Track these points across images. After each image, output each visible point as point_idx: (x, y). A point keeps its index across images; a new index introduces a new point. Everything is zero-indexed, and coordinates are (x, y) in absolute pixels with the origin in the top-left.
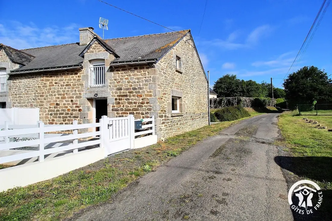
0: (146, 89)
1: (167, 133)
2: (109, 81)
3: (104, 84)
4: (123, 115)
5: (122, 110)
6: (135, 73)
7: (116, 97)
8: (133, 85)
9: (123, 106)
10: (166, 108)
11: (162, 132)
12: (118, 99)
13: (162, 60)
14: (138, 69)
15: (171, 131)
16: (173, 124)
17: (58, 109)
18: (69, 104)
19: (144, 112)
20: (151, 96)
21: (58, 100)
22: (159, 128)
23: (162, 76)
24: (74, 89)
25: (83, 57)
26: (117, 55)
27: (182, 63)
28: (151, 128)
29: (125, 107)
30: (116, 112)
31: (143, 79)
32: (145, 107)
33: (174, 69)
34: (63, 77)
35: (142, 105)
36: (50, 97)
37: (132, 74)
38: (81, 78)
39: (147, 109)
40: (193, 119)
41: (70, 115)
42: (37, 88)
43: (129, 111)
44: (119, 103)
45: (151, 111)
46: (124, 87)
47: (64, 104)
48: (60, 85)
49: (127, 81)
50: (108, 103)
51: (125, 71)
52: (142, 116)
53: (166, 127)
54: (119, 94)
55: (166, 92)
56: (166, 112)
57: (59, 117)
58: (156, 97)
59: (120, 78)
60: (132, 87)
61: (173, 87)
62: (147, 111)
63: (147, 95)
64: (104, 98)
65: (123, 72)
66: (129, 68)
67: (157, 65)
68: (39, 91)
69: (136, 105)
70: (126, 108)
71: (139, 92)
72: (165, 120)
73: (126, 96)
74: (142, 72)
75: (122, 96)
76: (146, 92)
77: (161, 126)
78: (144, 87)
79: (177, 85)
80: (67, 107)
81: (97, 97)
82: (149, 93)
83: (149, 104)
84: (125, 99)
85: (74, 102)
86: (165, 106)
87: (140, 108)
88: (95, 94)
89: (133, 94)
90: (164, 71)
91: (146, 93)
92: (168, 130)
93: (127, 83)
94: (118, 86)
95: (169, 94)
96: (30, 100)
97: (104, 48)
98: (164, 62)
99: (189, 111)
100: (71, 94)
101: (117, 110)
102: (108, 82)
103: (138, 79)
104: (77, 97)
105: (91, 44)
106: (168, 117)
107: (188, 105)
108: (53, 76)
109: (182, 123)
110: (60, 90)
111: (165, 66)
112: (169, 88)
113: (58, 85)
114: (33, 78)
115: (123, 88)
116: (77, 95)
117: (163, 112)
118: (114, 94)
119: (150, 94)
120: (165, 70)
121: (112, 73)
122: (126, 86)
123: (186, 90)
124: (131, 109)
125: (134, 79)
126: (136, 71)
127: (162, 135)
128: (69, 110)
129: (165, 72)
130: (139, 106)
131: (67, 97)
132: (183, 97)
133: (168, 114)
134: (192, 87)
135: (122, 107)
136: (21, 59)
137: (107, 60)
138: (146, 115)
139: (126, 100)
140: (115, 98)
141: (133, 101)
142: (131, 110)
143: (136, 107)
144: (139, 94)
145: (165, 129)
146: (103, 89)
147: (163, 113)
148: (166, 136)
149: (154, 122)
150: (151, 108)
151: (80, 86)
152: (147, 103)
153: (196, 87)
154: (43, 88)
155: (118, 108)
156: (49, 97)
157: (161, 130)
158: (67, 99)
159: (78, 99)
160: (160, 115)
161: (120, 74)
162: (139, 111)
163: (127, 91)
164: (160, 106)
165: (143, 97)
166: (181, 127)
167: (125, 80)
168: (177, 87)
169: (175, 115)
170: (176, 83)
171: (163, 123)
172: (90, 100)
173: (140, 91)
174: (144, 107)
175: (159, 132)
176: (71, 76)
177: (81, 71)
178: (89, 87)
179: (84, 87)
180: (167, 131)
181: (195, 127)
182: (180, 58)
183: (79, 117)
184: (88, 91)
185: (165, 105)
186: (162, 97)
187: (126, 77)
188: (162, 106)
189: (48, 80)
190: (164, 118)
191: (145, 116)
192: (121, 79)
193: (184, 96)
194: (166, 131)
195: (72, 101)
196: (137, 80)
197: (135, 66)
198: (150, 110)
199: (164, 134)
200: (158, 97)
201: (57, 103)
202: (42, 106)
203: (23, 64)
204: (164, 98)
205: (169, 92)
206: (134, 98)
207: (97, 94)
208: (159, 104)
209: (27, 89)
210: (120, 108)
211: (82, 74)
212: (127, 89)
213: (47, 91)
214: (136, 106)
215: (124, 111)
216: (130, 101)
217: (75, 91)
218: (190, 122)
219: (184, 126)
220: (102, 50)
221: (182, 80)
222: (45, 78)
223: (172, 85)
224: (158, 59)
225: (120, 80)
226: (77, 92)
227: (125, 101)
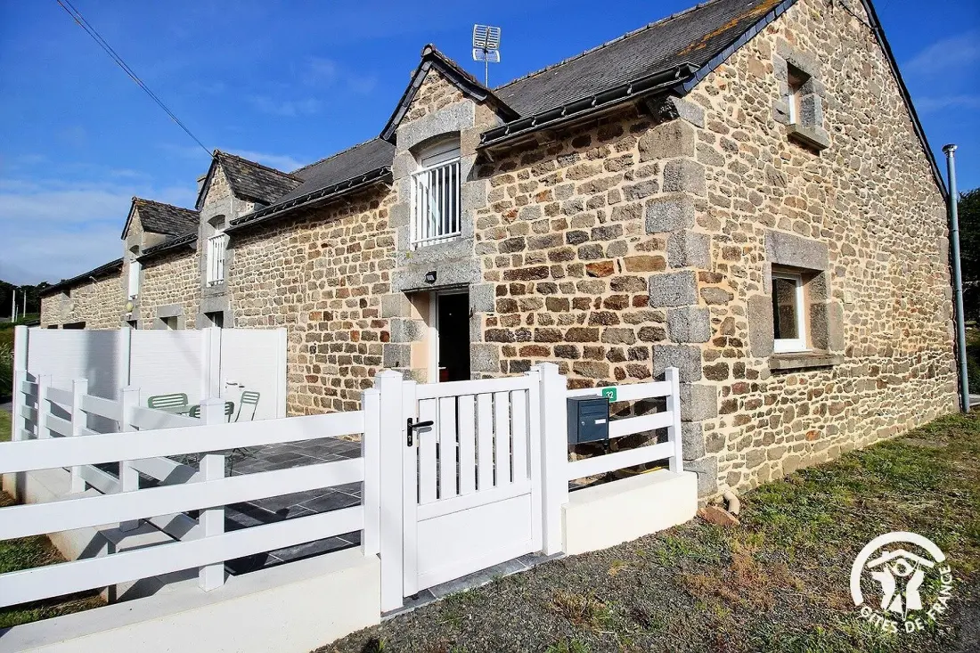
0: (633, 235)
1: (752, 460)
2: (476, 217)
3: (458, 232)
4: (528, 358)
5: (524, 335)
6: (578, 164)
7: (501, 283)
8: (568, 222)
9: (530, 320)
10: (744, 326)
11: (724, 452)
12: (508, 287)
13: (718, 79)
14: (594, 142)
15: (773, 446)
16: (781, 410)
17: (329, 332)
18: (355, 314)
19: (625, 348)
20: (657, 264)
21: (329, 301)
22: (706, 434)
23: (718, 161)
24: (369, 262)
25: (393, 140)
26: (508, 108)
27: (818, 99)
28: (662, 435)
29: (536, 325)
30: (500, 345)
31: (619, 187)
32: (626, 321)
33: (776, 129)
34: (342, 221)
35: (611, 311)
36: (310, 292)
37: (563, 172)
38: (387, 219)
39: (640, 335)
40: (882, 384)
41: (356, 354)
42: (284, 266)
43: (552, 341)
44: (511, 306)
45: (663, 343)
46: (531, 233)
47: (344, 316)
48: (333, 251)
49: (543, 205)
50: (471, 306)
51: (535, 165)
52: (612, 366)
53: (744, 427)
54: (511, 268)
55: (741, 246)
56: (743, 350)
57: (332, 360)
58: (687, 269)
59: (517, 199)
60: (564, 232)
61: (777, 218)
62: (640, 343)
63: (638, 264)
64: (459, 286)
65: (529, 169)
66: (554, 144)
67: (692, 107)
68: (286, 276)
69: (584, 316)
70: (540, 327)
71: (597, 252)
72: (741, 389)
73: (541, 272)
74: (614, 154)
75: (525, 274)
76: (631, 246)
77: (716, 421)
78: (624, 224)
79: (796, 210)
80: (350, 325)
81: (436, 284)
82: (646, 253)
83: (647, 309)
84: (535, 287)
85: (368, 307)
86: (738, 319)
87: (601, 329)
88: (429, 274)
89: (571, 263)
90: (728, 137)
91: (632, 252)
92: (758, 443)
93: (544, 217)
94: (508, 233)
95: (756, 253)
96: (268, 306)
97: (458, 88)
98: (726, 92)
99: (864, 341)
100: (362, 277)
101: (503, 337)
102: (471, 220)
103: (593, 189)
104: (377, 290)
105: (416, 85)
106: (753, 374)
107: (858, 311)
108: (317, 223)
109: (829, 403)
110: (334, 267)
111: (731, 110)
112: (756, 225)
113: (330, 252)
114: (275, 235)
115: (526, 242)
116: (377, 283)
117: (727, 347)
118: (495, 268)
119: (653, 253)
120: (732, 131)
121: (487, 182)
122: (539, 228)
123: (844, 235)
124: (564, 333)
125: (575, 191)
126: (583, 155)
127: (724, 474)
128: (354, 334)
129: (733, 140)
130: (600, 319)
131: (350, 288)
132: (828, 272)
133: (753, 359)
134: (871, 223)
135: (524, 325)
136: (262, 189)
137: (467, 131)
138: (635, 362)
139: (539, 290)
140: (496, 284)
141: (570, 297)
142: (560, 336)
143: (585, 325)
144: (599, 261)
145: (740, 439)
146: (454, 253)
147: (729, 354)
148: (746, 476)
149: (677, 402)
150: (660, 325)
151: (385, 249)
152: (639, 302)
153: (891, 223)
154: (295, 265)
155: (511, 329)
156: (308, 292)
157: (716, 442)
158: (351, 298)
159: (379, 297)
160: (713, 364)
161: (517, 182)
162: (598, 344)
163: (546, 252)
164: (712, 316)
165: (617, 273)
166: (822, 427)
167: (534, 204)
168: (799, 219)
169: (795, 364)
170: (790, 201)
171: (730, 407)
172: (414, 295)
173: (605, 244)
174: (623, 325)
175: (708, 455)
176: (362, 215)
177: (388, 193)
178: (413, 249)
179: (396, 251)
180: (751, 448)
181: (896, 423)
182: (808, 76)
183: (382, 360)
184: (407, 263)
185: (738, 311)
186: (718, 271)
187: (542, 188)
188: (722, 318)
189: (307, 238)
190: (731, 380)
191: (628, 367)
192: (521, 201)
193: (836, 264)
194: (745, 451)
195: (363, 303)
196: (586, 198)
197: (577, 131)
198: (655, 336)
199: (736, 466)
200: (697, 270)
201: (326, 310)
202: (293, 323)
203: (265, 199)
204: (728, 274)
205: (757, 244)
206: (575, 281)
207: (434, 274)
208: (703, 305)
209: (263, 271)
210: (519, 327)
211: (392, 205)
212: (545, 243)
213: (303, 274)
214: (586, 321)
215: (533, 343)
216: (559, 295)
217: (372, 265)
218: (870, 399)
219: (842, 418)
220: (452, 97)
221: (822, 184)
222: (300, 233)
223: (771, 209)
224: (693, 70)
225: (516, 207)
226: (378, 272)
227: (537, 295)
